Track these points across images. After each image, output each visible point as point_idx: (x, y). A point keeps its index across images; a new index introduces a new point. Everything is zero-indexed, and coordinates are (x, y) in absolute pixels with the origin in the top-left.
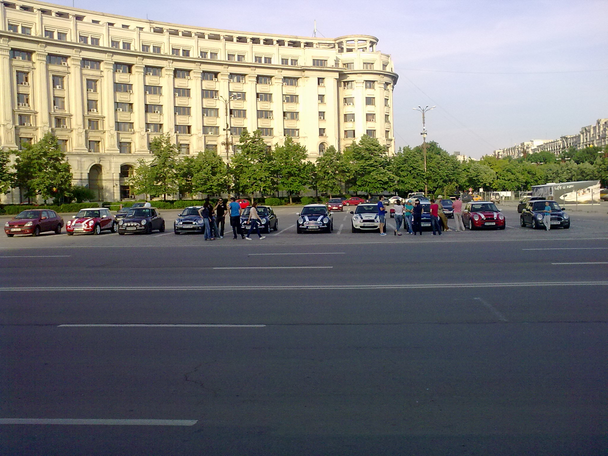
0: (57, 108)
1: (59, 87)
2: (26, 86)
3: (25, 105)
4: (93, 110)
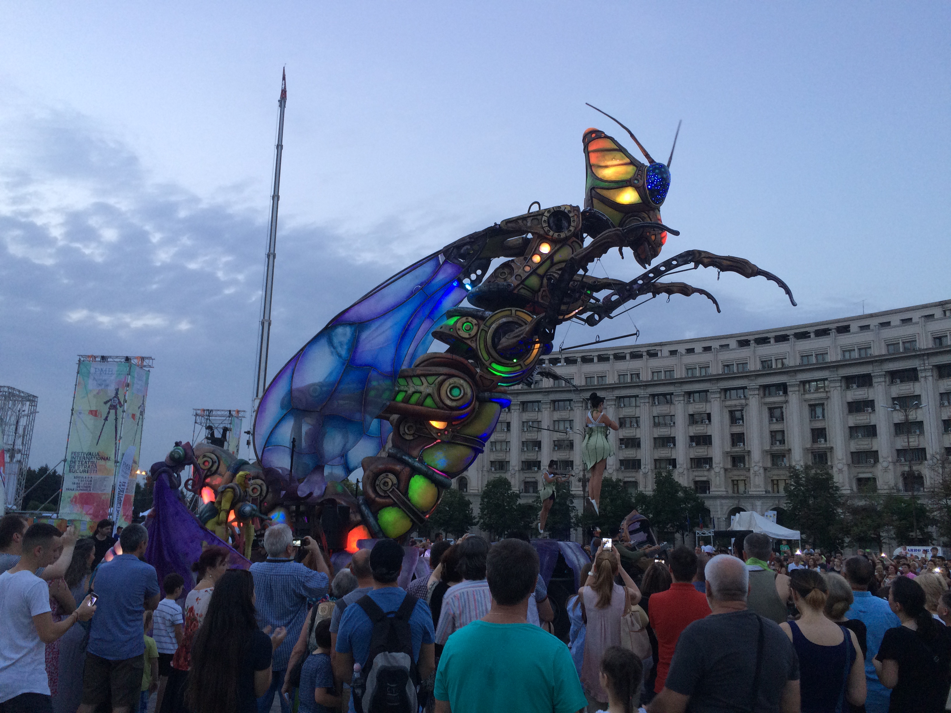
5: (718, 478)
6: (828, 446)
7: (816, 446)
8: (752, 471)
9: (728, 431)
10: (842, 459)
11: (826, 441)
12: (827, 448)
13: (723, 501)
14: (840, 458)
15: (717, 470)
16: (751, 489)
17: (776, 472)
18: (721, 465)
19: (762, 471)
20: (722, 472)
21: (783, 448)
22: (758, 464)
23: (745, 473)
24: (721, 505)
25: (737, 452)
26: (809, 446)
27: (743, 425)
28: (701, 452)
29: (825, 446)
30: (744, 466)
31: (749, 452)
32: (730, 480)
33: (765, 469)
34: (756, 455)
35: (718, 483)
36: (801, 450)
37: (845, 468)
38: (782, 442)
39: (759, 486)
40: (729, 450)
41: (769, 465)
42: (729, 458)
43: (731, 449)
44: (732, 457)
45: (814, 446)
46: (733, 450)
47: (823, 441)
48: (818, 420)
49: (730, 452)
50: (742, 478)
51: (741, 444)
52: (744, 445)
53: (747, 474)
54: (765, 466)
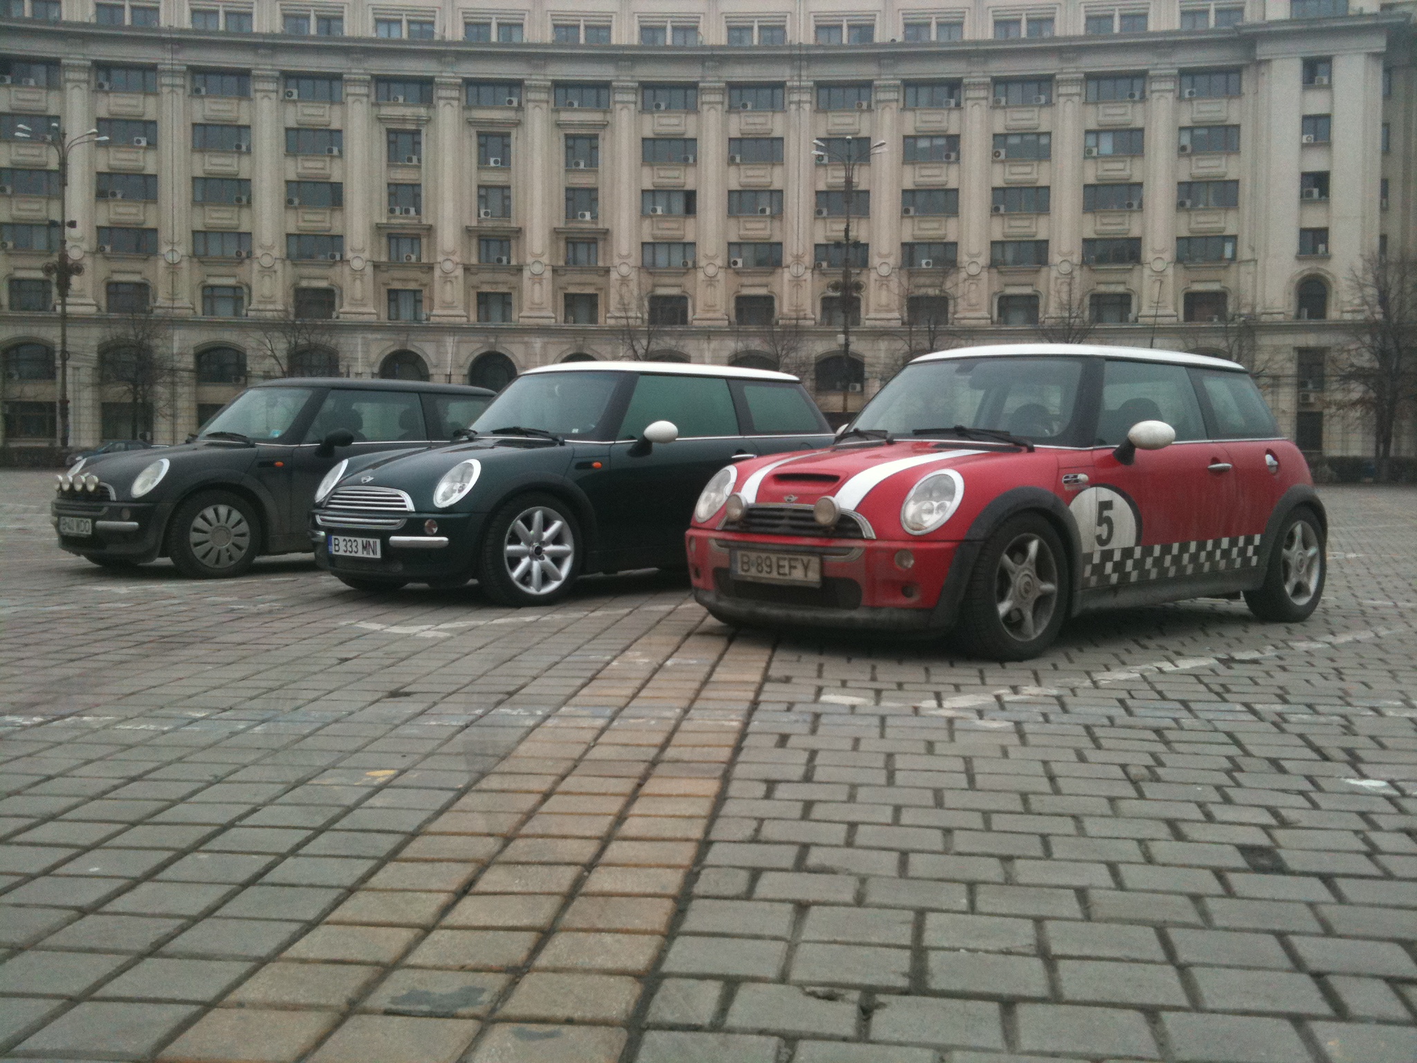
0: (486, 214)
1: (496, 162)
2: (413, 167)
3: (407, 211)
4: (583, 216)
5: (358, 282)
6: (600, 226)
7: (574, 225)
8: (437, 273)
9: (382, 175)
10: (629, 256)
11: (594, 217)
12: (598, 232)
13: (370, 336)
14: (624, 253)
15: (357, 264)
16: (435, 312)
17: (487, 276)
18: (366, 255)
19: (459, 272)
20: (369, 270)
21: (506, 224)
22: (451, 257)
23: (419, 275)
24: (366, 344)
25: (403, 226)
26: (559, 224)
27: (419, 167)
28: (316, 220)
29: (594, 226)
30: (419, 259)
31: (430, 229)
32: (384, 290)
33: (467, 269)
34: (448, 237)
35: (358, 295)
36: (547, 231)
37: (633, 275)
38: (506, 212)
39: (450, 306)
40: (385, 221)
41: (474, 260)
42: (384, 241)
43: (389, 218)
44: (390, 237)
45: (570, 225)
46: (393, 221)
47: (588, 216)
48: (582, 171)
49: (387, 226)
50: (412, 286)
51: (412, 211)
52: (418, 212)
53: (424, 278)
54: (467, 262)
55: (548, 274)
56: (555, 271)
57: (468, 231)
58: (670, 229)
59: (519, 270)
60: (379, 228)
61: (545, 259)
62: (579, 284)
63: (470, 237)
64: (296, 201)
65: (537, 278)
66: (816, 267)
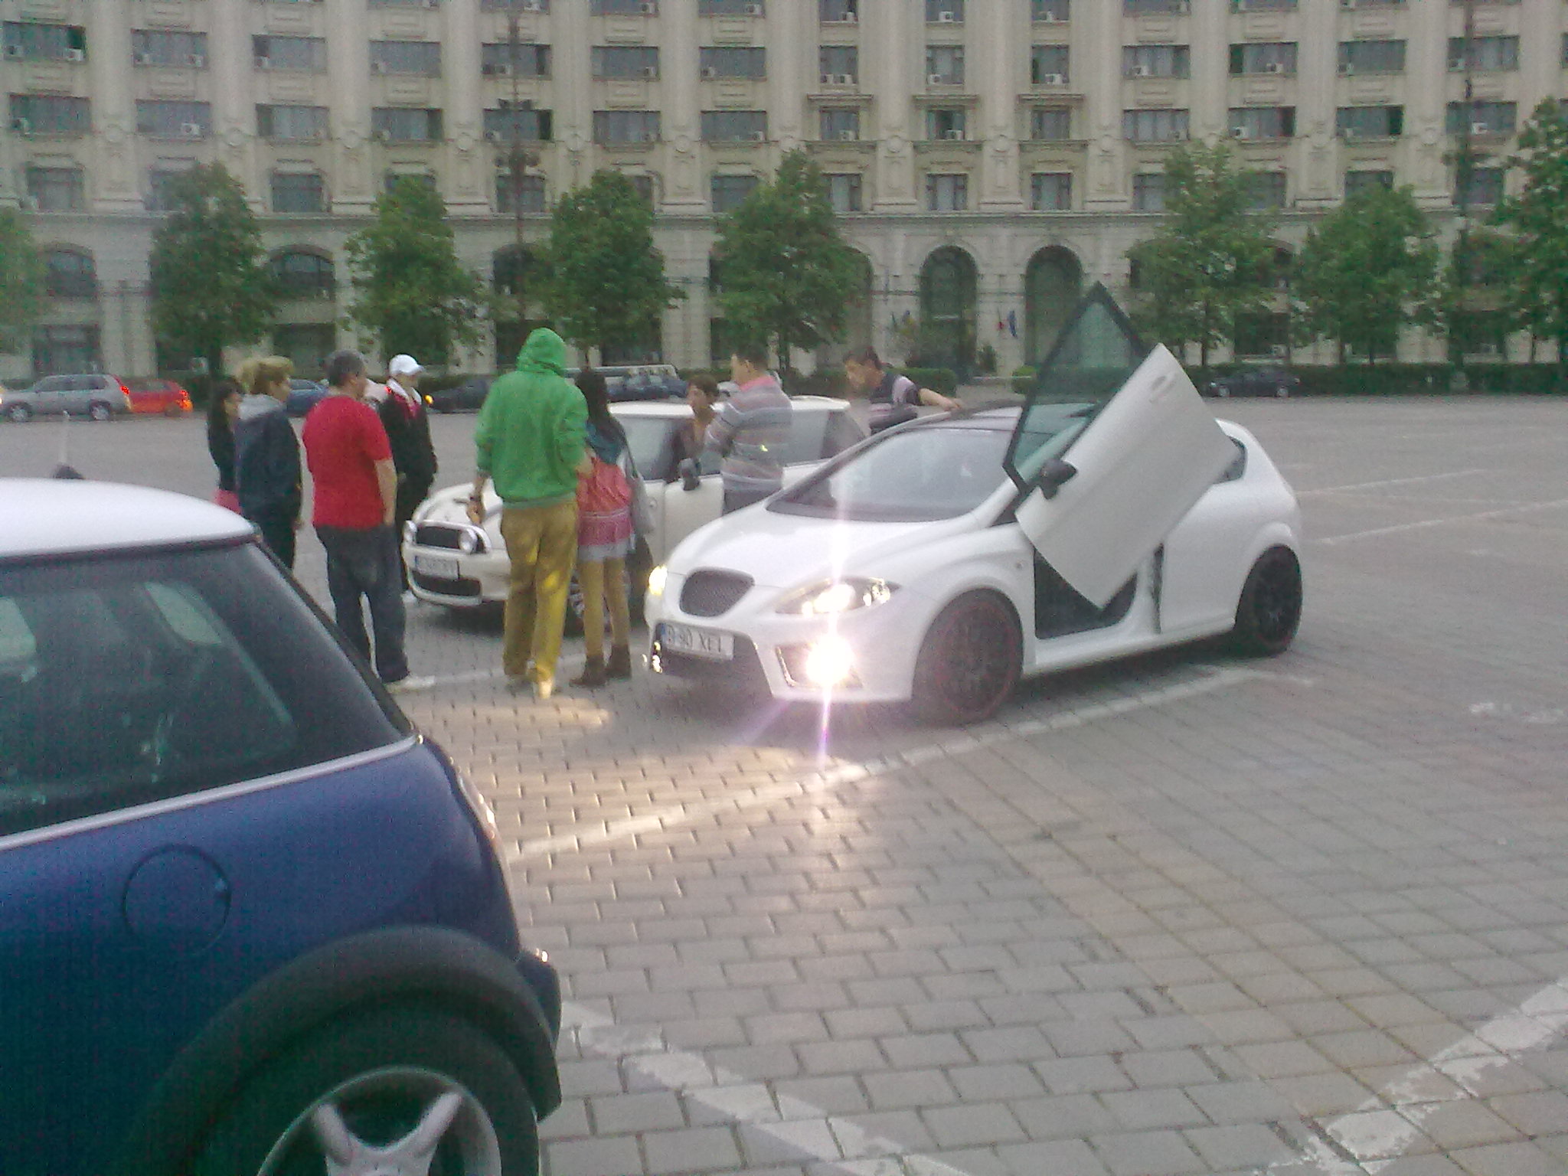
0: (936, 80)
1: (947, 17)
2: (849, 26)
3: (842, 80)
4: (1052, 79)
6: (1074, 91)
7: (1042, 91)
8: (882, 152)
9: (812, 37)
10: (1109, 127)
11: (1066, 81)
12: (1069, 98)
14: (1104, 123)
16: (877, 200)
17: (937, 155)
18: (797, 134)
19: (908, 151)
21: (959, 92)
22: (897, 133)
23: (855, 155)
25: (837, 98)
26: (1026, 88)
27: (856, 26)
28: (735, 94)
29: (1065, 91)
30: (858, 138)
31: (870, 100)
33: (916, 147)
34: (892, 109)
36: (1010, 99)
37: (1119, 150)
38: (956, 77)
39: (897, 192)
40: (816, 92)
41: (923, 137)
42: (816, 115)
43: (821, 88)
44: (824, 110)
45: (1039, 91)
46: (827, 92)
47: (1058, 78)
48: (1051, 25)
49: (819, 98)
50: (850, 170)
51: (848, 78)
52: (855, 81)
53: (864, 159)
54: (915, 140)
55: (1014, 151)
56: (1022, 147)
57: (916, 102)
58: (1158, 93)
59: (978, 146)
60: (810, 100)
61: (1010, 133)
62: (1050, 162)
63: (918, 108)
64: (712, 71)
65: (1002, 154)
66: (1339, 134)
